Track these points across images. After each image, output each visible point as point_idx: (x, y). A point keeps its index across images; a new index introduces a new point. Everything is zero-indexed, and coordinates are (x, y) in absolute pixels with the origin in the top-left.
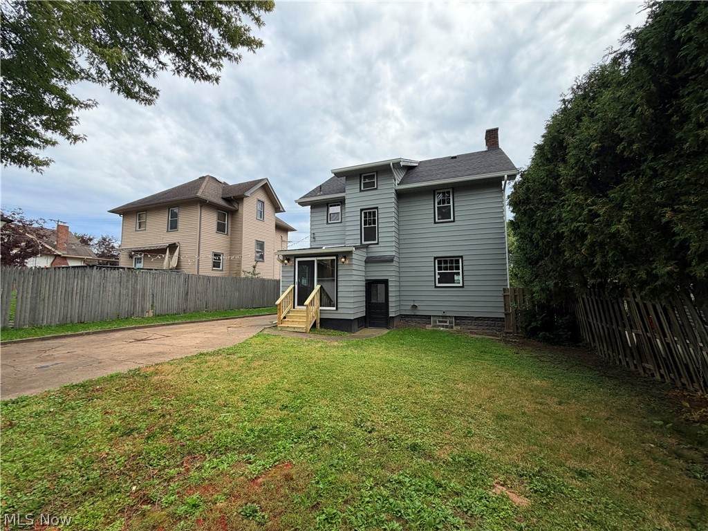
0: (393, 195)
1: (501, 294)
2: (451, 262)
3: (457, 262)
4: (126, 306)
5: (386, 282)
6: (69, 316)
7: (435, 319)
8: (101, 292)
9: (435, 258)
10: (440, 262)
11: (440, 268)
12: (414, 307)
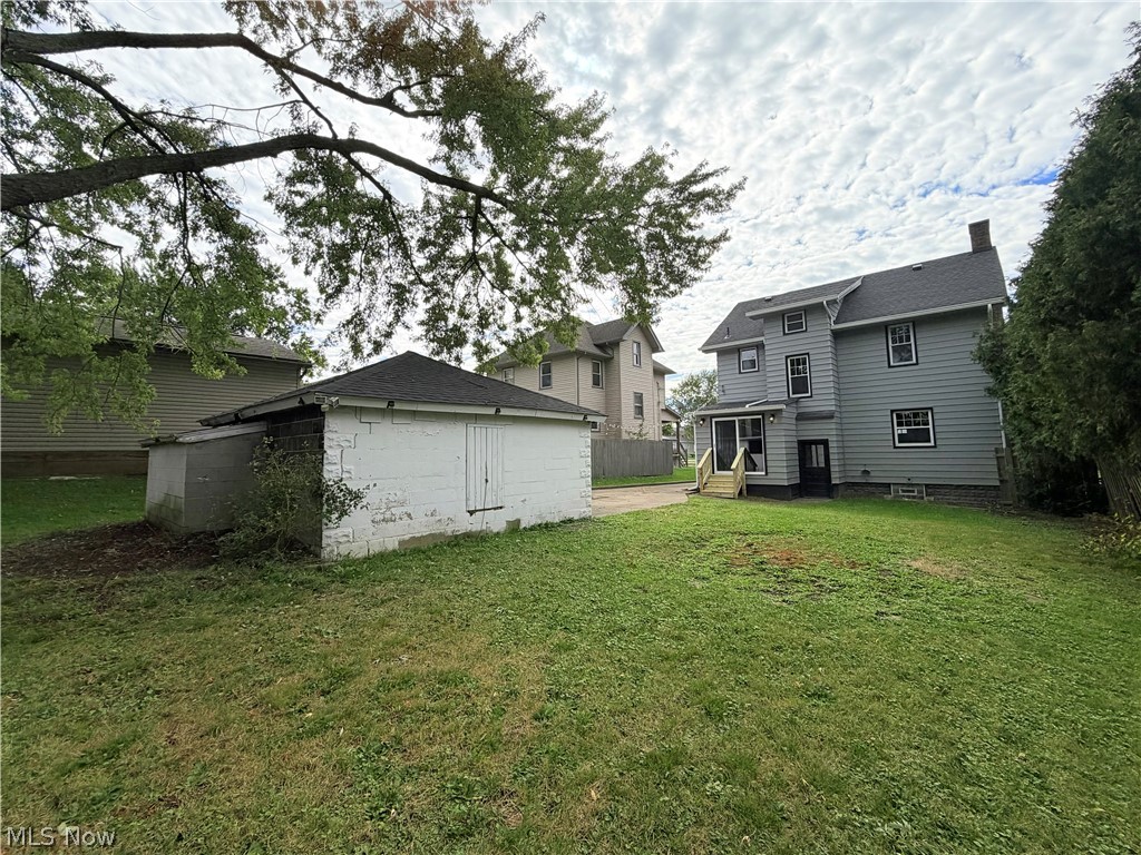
0: (829, 338)
2: (916, 415)
3: (925, 415)
5: (825, 443)
7: (896, 487)
9: (892, 411)
10: (899, 416)
11: (900, 425)
12: (866, 472)
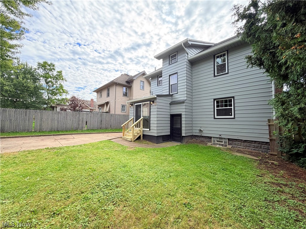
0: (186, 63)
1: (266, 123)
2: (226, 101)
3: (230, 101)
4: (75, 125)
5: (180, 115)
6: (53, 128)
7: (214, 139)
8: (65, 119)
9: (214, 100)
10: (218, 102)
11: (218, 106)
12: (201, 131)
